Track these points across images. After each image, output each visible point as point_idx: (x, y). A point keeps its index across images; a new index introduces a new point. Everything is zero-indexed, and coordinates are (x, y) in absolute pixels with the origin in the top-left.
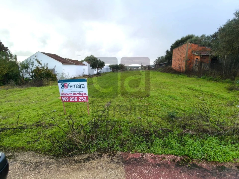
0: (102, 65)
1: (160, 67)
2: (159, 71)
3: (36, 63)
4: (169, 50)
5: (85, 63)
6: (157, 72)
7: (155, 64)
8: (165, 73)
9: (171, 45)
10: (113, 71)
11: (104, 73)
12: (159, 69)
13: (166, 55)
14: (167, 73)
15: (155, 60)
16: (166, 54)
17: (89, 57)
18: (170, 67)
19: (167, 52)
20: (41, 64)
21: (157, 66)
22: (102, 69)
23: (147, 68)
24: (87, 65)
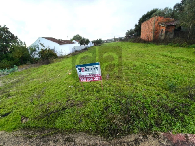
0: (87, 42)
1: (130, 39)
2: (130, 42)
3: (40, 46)
4: (138, 24)
5: (74, 41)
6: (128, 43)
7: (126, 36)
8: (136, 43)
9: (139, 19)
10: (95, 45)
11: (89, 47)
12: (130, 40)
13: (135, 29)
14: (137, 43)
15: (126, 33)
16: (135, 27)
17: (75, 36)
18: (139, 38)
19: (136, 25)
20: (44, 46)
21: (127, 37)
22: (87, 45)
23: (119, 40)
24: (76, 43)
